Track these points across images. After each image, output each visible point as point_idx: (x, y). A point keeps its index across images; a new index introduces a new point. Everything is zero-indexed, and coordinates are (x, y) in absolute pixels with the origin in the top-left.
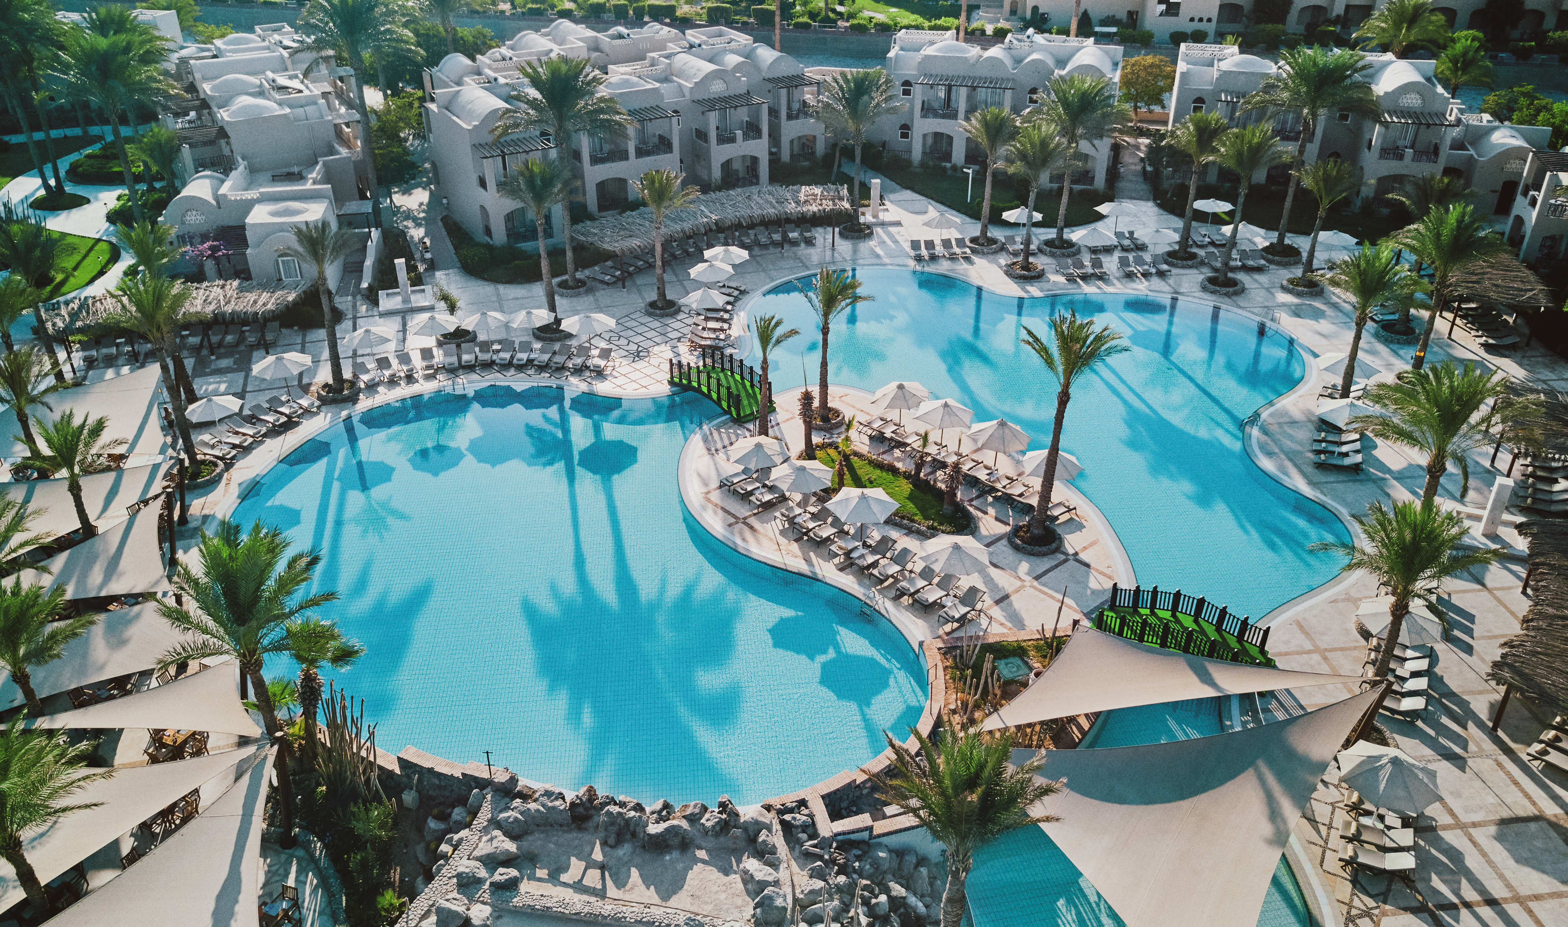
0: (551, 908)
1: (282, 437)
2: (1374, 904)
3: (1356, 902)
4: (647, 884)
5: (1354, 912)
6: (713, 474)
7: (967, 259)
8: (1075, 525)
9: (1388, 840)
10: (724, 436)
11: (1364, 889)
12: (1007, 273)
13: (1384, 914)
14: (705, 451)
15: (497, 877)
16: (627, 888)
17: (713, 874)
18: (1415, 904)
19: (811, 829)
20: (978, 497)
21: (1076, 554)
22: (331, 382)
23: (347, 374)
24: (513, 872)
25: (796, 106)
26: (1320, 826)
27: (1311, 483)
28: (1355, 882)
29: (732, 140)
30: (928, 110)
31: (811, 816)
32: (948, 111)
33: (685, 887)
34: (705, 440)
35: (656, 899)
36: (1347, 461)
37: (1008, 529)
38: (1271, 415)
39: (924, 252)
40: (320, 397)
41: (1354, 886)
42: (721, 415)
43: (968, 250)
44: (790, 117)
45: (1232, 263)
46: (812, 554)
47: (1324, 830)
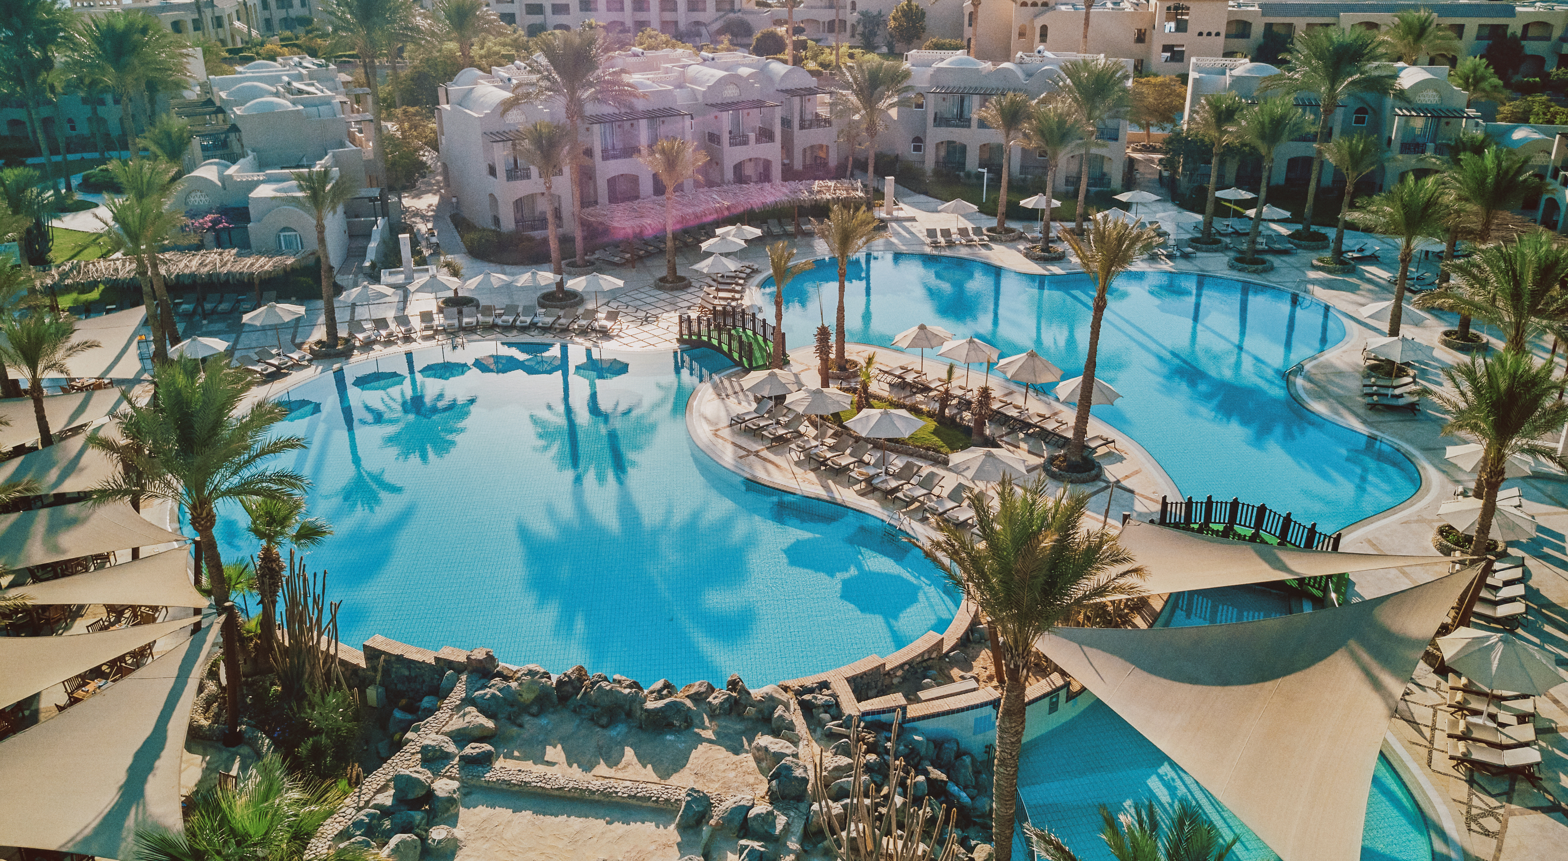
0: (530, 783)
1: (269, 385)
2: (1498, 804)
3: (1476, 801)
4: (643, 762)
5: (1474, 811)
6: (723, 414)
7: (985, 246)
8: (1115, 457)
9: (1504, 737)
10: (735, 384)
11: (1484, 789)
12: (1026, 256)
13: (1512, 813)
14: (714, 396)
15: (468, 750)
16: (620, 766)
17: (720, 753)
18: (1545, 804)
19: (834, 708)
20: (1007, 434)
21: (1118, 481)
22: (325, 338)
23: (343, 333)
24: (487, 747)
25: (808, 117)
26: (1423, 729)
27: (1364, 422)
28: (1471, 782)
29: (745, 142)
30: (940, 121)
31: (835, 696)
32: (962, 120)
33: (688, 766)
34: (715, 387)
35: (655, 779)
36: (1401, 402)
37: (1042, 460)
38: (1315, 367)
39: (942, 240)
40: (312, 351)
41: (1471, 786)
42: (731, 367)
43: (986, 238)
44: (802, 127)
45: (1259, 247)
46: (830, 482)
47: (1427, 732)
